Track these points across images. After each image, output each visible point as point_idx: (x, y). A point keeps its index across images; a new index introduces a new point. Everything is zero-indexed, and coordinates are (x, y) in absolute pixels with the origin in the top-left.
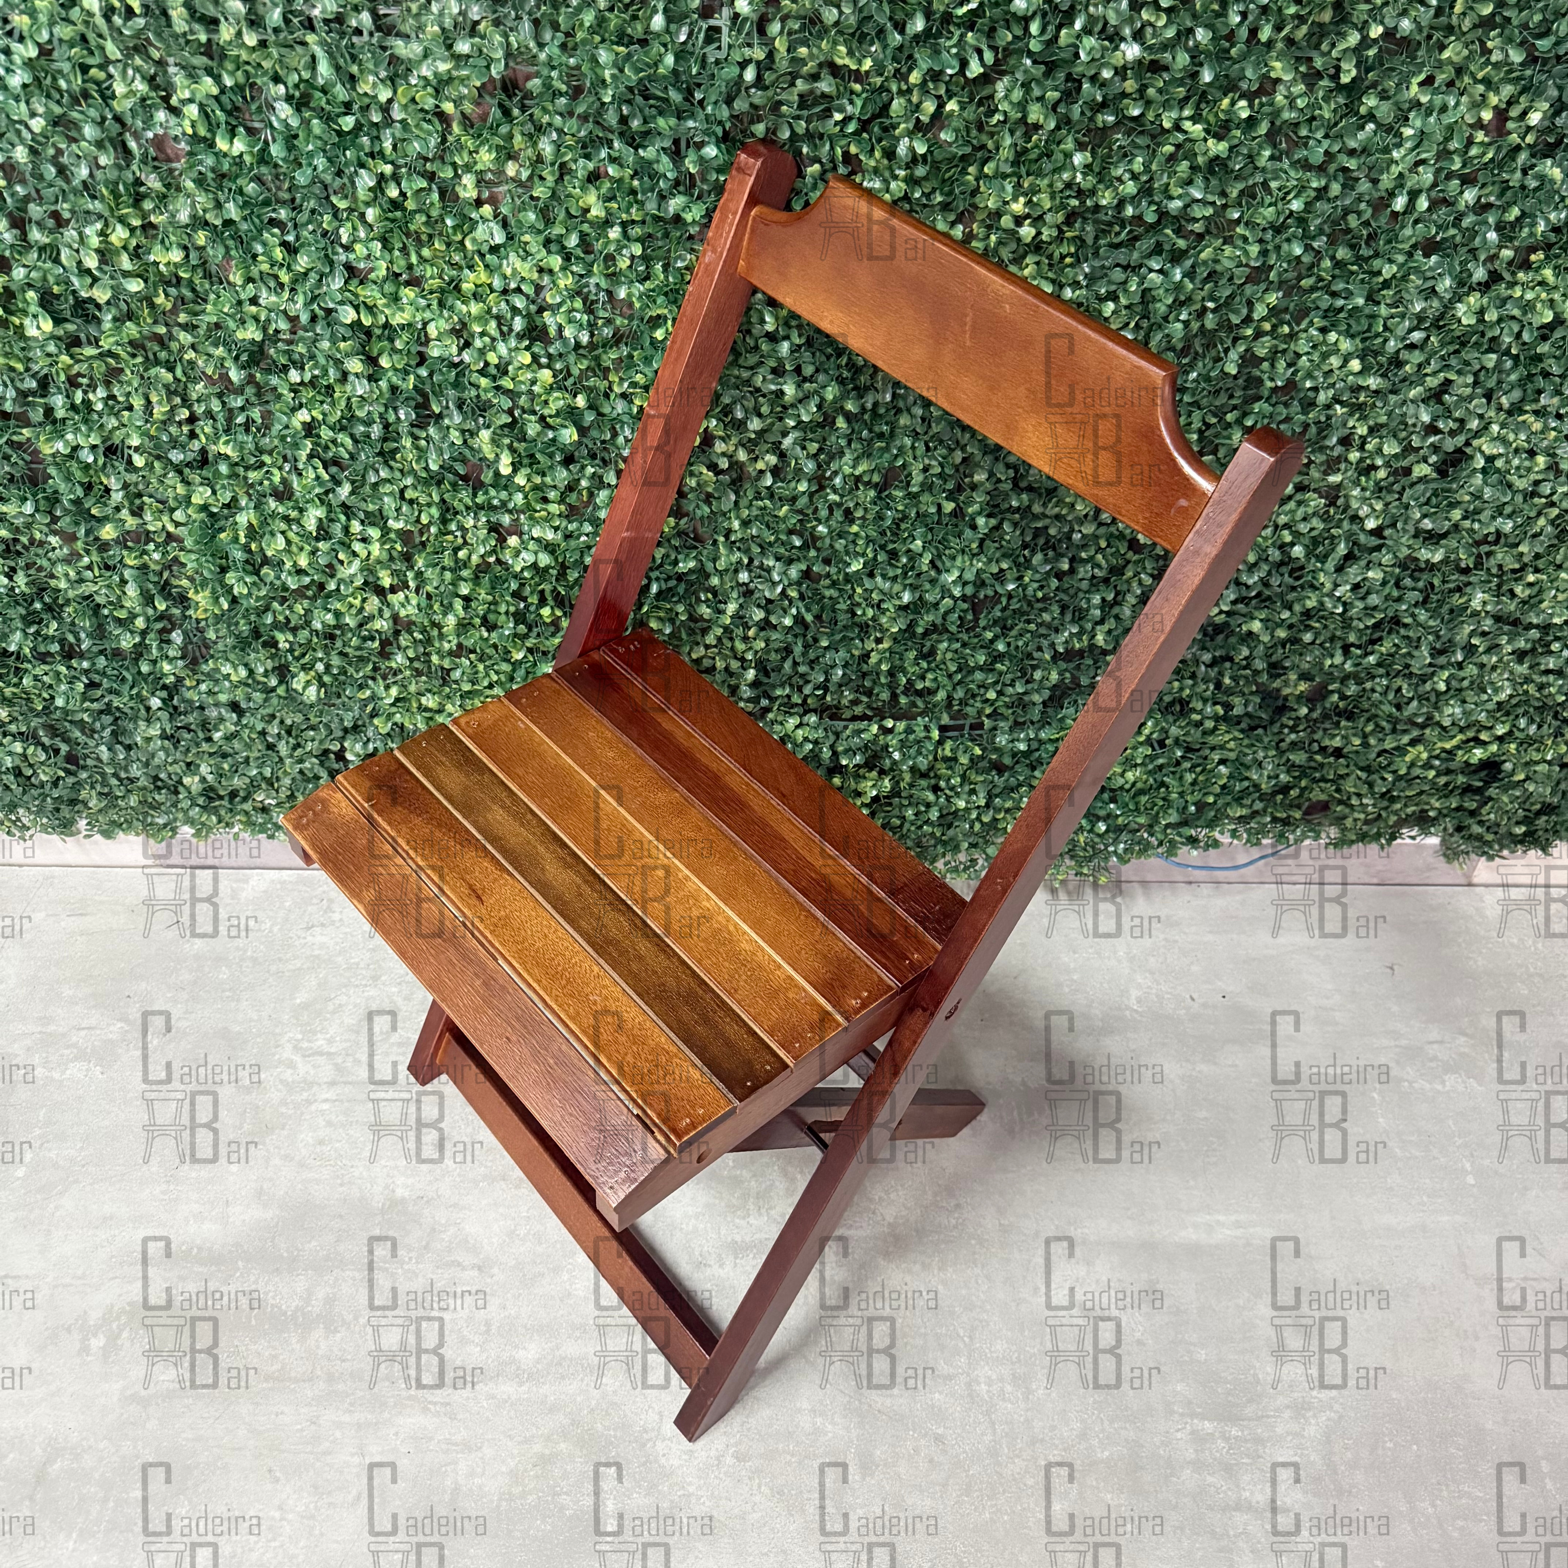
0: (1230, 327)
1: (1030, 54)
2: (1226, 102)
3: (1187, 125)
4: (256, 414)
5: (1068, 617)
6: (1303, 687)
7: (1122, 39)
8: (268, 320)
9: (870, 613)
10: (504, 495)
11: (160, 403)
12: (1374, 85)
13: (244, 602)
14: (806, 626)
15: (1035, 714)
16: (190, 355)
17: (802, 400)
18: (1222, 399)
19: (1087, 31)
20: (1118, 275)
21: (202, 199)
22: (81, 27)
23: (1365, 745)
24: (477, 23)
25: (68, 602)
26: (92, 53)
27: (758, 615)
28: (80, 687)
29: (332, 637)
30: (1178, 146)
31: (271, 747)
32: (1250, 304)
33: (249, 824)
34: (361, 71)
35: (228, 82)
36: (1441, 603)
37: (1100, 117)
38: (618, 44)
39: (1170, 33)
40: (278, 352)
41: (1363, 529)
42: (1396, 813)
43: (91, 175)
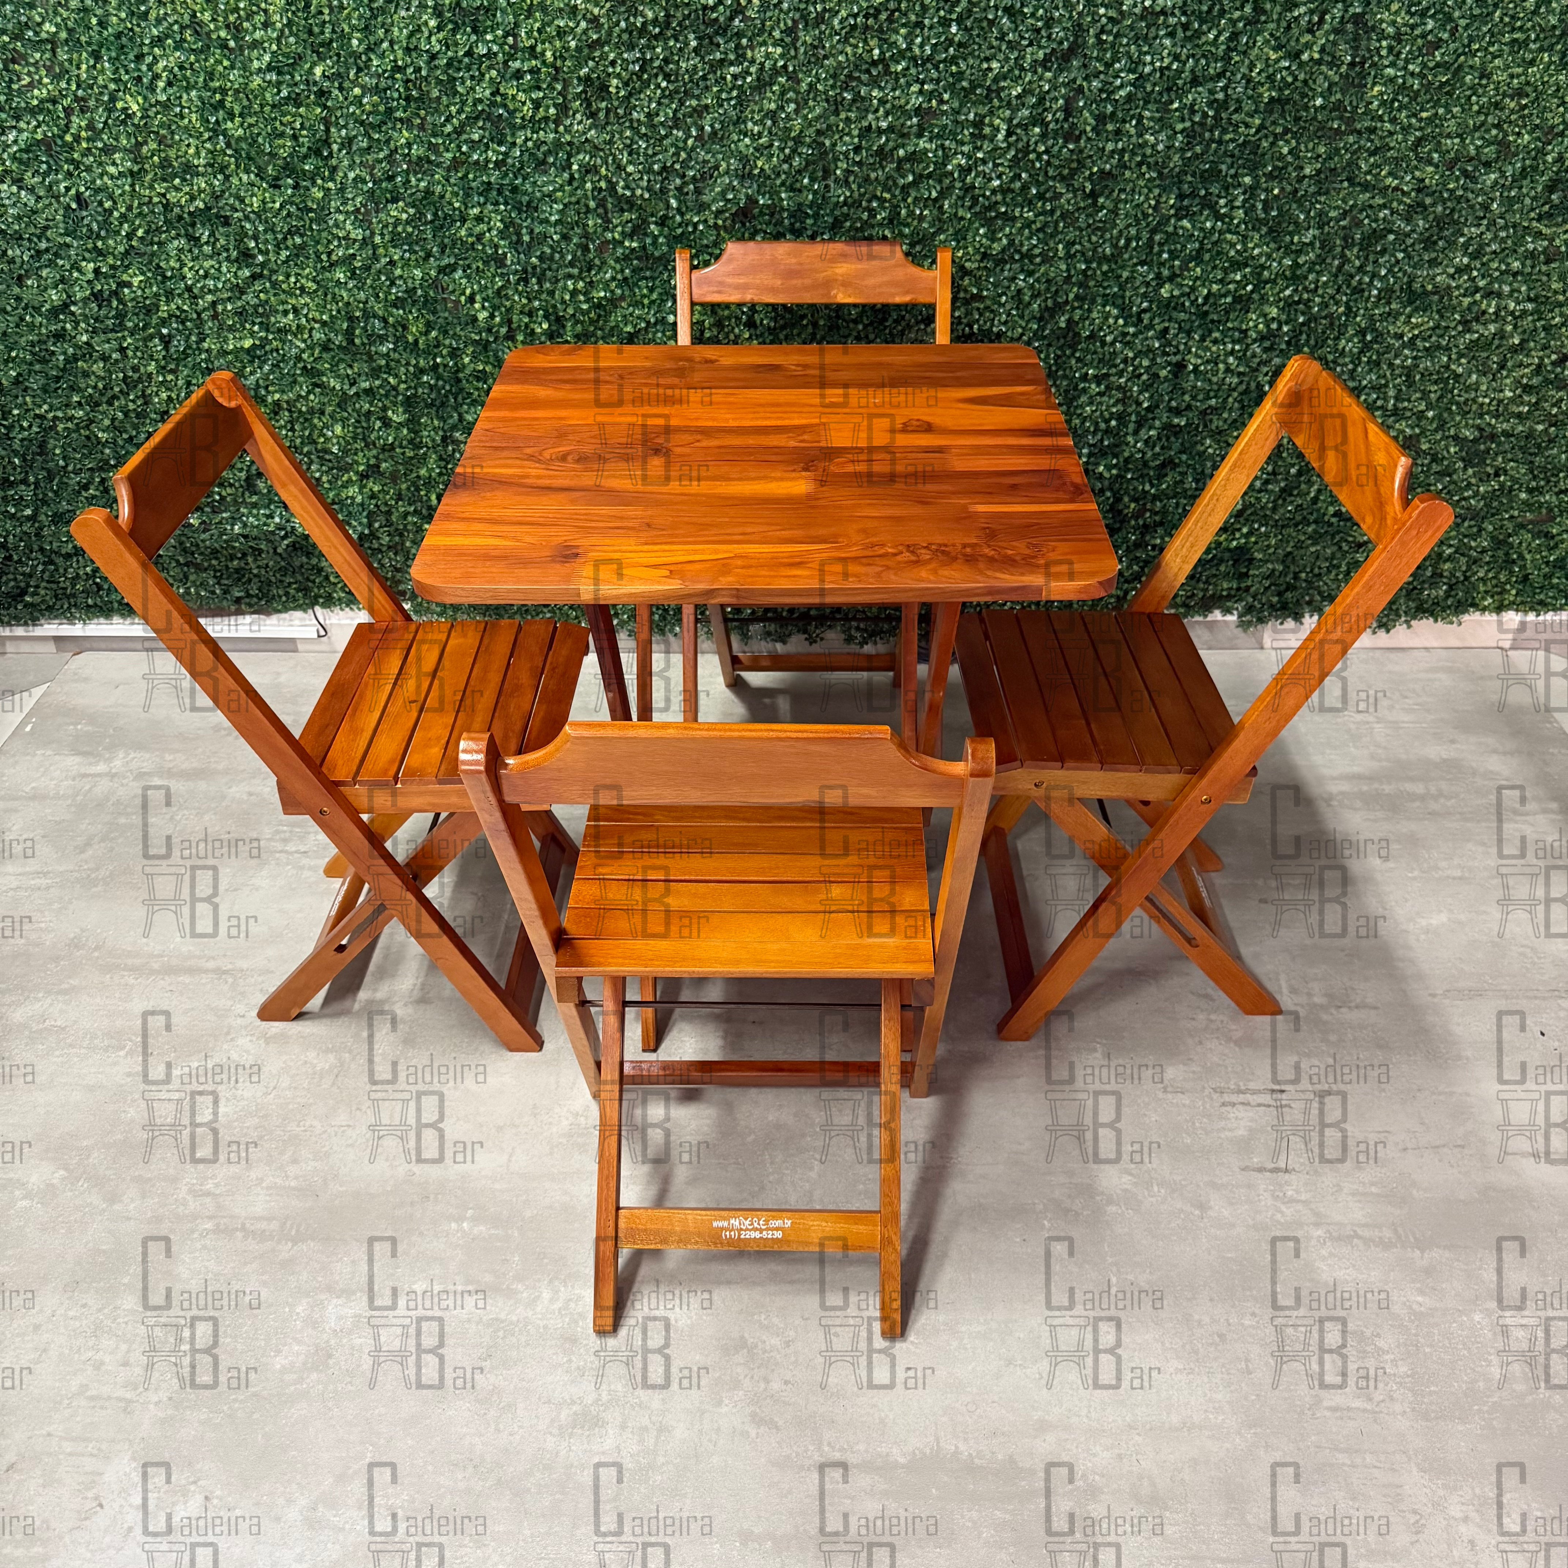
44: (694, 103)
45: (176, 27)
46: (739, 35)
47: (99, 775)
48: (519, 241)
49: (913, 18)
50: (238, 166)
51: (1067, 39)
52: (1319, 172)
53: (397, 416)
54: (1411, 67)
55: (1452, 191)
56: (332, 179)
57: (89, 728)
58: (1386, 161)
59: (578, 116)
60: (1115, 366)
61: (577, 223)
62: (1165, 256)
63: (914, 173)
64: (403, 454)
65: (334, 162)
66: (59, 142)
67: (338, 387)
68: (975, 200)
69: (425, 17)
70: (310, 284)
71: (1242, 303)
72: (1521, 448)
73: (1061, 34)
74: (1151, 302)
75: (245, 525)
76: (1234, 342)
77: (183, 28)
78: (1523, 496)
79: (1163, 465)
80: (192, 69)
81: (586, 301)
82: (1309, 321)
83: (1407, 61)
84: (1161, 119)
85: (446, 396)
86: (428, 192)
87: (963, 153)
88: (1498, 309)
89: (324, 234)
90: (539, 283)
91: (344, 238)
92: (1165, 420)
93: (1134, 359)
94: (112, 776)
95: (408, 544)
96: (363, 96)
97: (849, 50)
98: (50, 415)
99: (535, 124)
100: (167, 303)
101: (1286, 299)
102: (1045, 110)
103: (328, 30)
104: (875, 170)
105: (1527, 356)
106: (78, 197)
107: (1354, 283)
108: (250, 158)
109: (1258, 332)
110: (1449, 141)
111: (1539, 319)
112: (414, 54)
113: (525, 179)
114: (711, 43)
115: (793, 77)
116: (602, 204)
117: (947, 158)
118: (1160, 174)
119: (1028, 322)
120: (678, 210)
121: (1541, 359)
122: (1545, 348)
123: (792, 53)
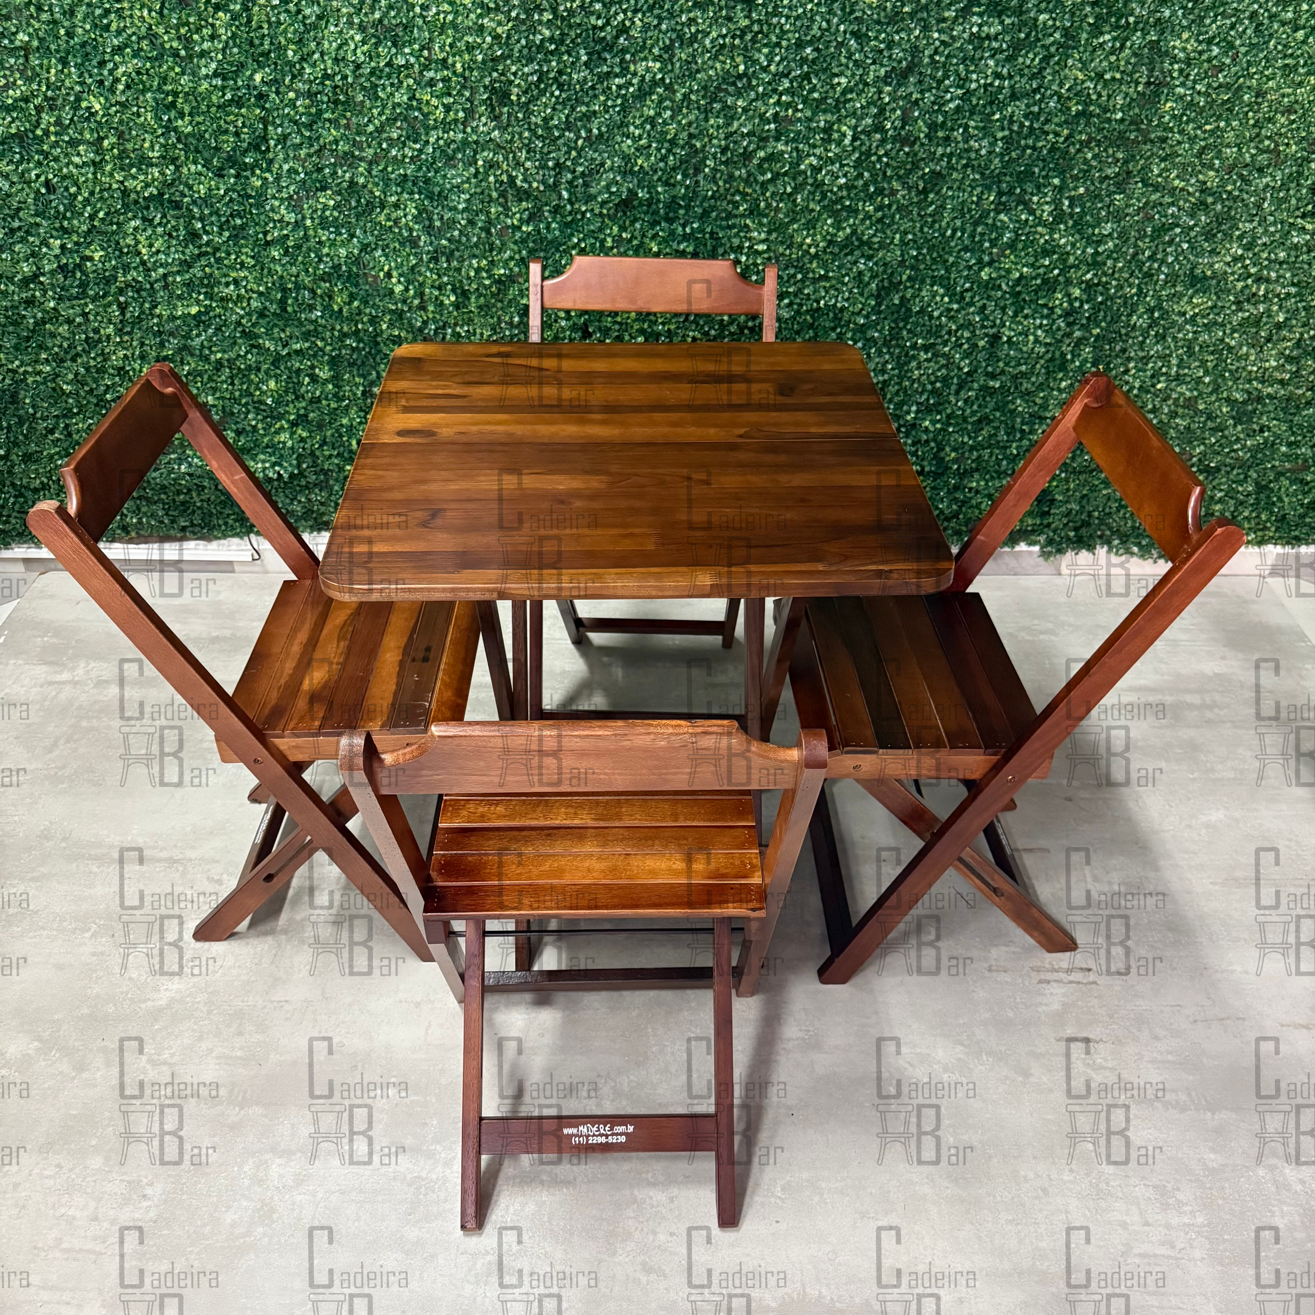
0: (894, 285)
1: (808, 184)
2: (880, 198)
7: (839, 177)
12: (931, 190)
18: (896, 317)
19: (827, 174)
32: (900, 276)
37: (835, 206)
44: (584, 109)
45: (134, 38)
46: (624, 51)
47: (64, 683)
48: (431, 226)
49: (774, 39)
50: (187, 158)
51: (906, 59)
52: (1118, 175)
53: (324, 373)
54: (1198, 87)
55: (1230, 193)
56: (269, 170)
57: (55, 640)
58: (1174, 165)
59: (484, 119)
60: (941, 337)
61: (481, 211)
62: (987, 245)
63: (772, 172)
64: (329, 405)
65: (271, 155)
66: (31, 135)
67: (272, 349)
68: (824, 196)
69: (352, 32)
70: (249, 260)
71: (1050, 286)
72: (1283, 409)
73: (901, 55)
74: (972, 283)
75: (190, 465)
76: (1042, 317)
77: (139, 38)
78: (1284, 449)
79: (980, 421)
80: (147, 74)
81: (489, 278)
82: (1107, 299)
83: (1195, 82)
84: (984, 128)
85: (366, 357)
86: (352, 183)
87: (814, 155)
88: (1267, 292)
89: (263, 217)
90: (448, 261)
91: (279, 221)
92: (982, 382)
93: (956, 331)
94: (75, 683)
95: (331, 482)
96: (297, 99)
97: (718, 65)
98: (22, 370)
99: (446, 126)
100: (124, 275)
101: (1087, 282)
102: (886, 119)
103: (267, 42)
104: (740, 169)
105: (1290, 331)
106: (47, 183)
107: (1145, 269)
108: (197, 151)
109: (1063, 310)
110: (1228, 150)
111: (1301, 301)
112: (342, 64)
113: (436, 172)
114: (600, 57)
115: (669, 88)
116: (503, 194)
117: (800, 159)
118: (982, 174)
119: (867, 299)
120: (570, 201)
121: (1302, 334)
122: (1304, 325)
123: (670, 67)
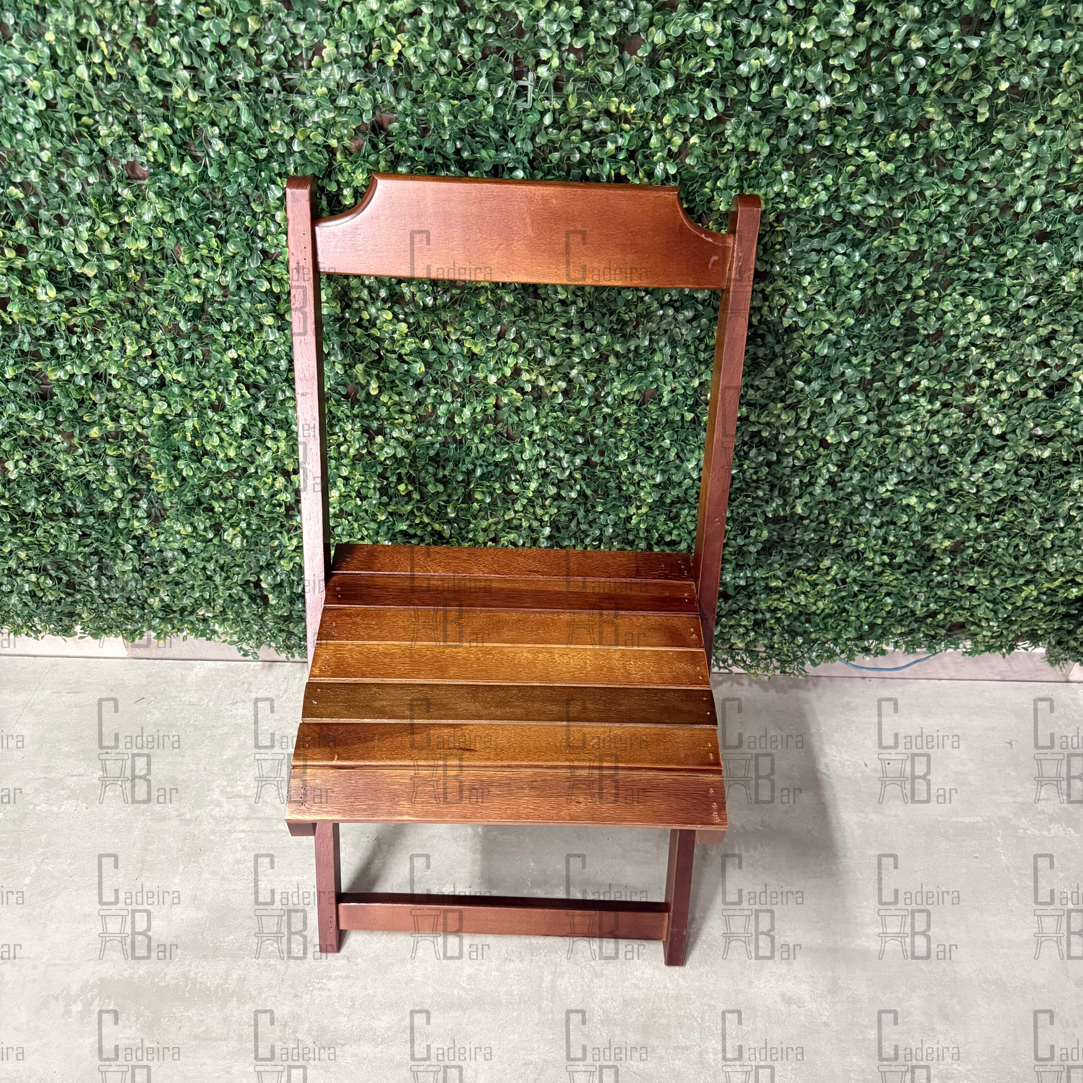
0: (895, 293)
1: (750, 103)
2: (893, 136)
3: (865, 152)
4: (199, 353)
5: (776, 493)
6: (947, 543)
7: (818, 93)
8: (207, 288)
9: (632, 489)
10: (373, 408)
11: (131, 344)
12: (1002, 123)
13: (191, 482)
14: (586, 497)
15: (751, 560)
16: (153, 312)
17: (586, 344)
18: (889, 343)
19: (792, 87)
20: (814, 257)
21: (160, 206)
22: (76, 90)
23: (992, 584)
24: (353, 85)
25: (67, 479)
26: (84, 106)
27: (552, 490)
28: (76, 537)
29: (252, 504)
30: (858, 167)
31: (209, 578)
32: (910, 277)
33: (193, 630)
34: (272, 118)
35: (179, 126)
36: (1048, 486)
37: (801, 146)
38: (453, 98)
39: (853, 88)
40: (214, 310)
41: (991, 434)
42: (1014, 632)
43: (83, 189)
